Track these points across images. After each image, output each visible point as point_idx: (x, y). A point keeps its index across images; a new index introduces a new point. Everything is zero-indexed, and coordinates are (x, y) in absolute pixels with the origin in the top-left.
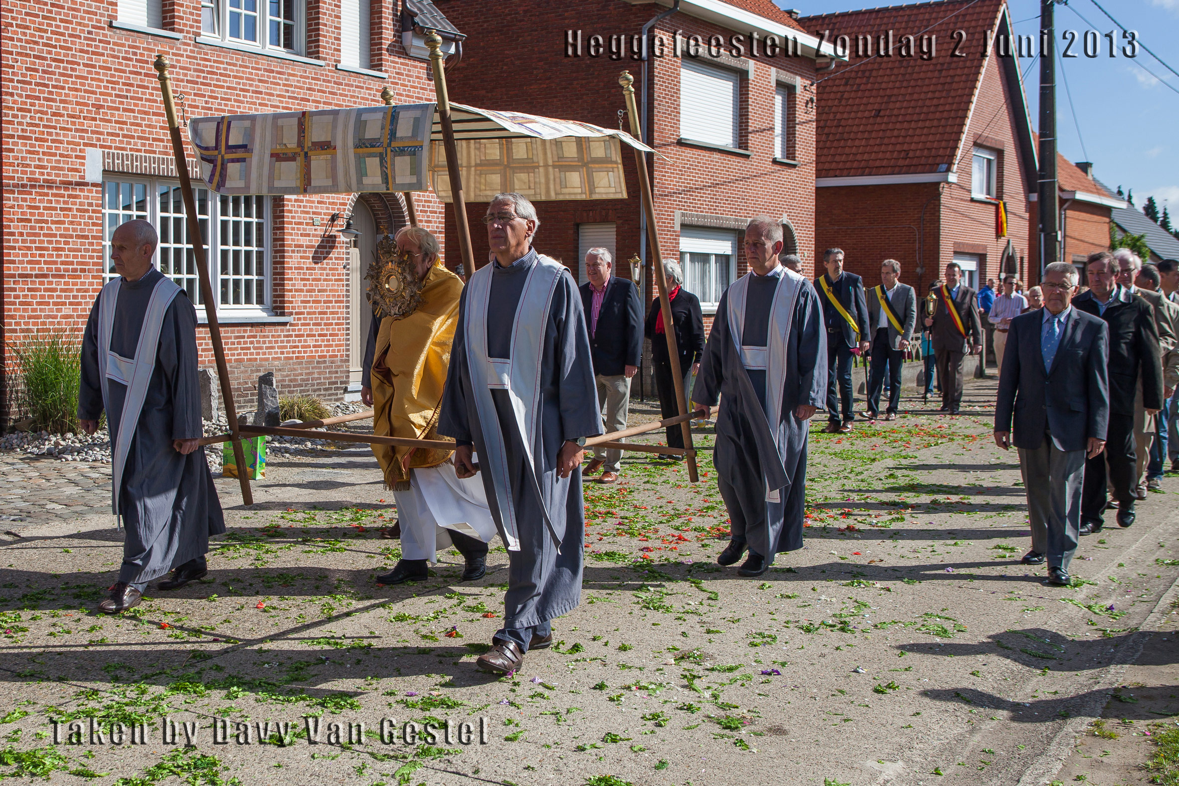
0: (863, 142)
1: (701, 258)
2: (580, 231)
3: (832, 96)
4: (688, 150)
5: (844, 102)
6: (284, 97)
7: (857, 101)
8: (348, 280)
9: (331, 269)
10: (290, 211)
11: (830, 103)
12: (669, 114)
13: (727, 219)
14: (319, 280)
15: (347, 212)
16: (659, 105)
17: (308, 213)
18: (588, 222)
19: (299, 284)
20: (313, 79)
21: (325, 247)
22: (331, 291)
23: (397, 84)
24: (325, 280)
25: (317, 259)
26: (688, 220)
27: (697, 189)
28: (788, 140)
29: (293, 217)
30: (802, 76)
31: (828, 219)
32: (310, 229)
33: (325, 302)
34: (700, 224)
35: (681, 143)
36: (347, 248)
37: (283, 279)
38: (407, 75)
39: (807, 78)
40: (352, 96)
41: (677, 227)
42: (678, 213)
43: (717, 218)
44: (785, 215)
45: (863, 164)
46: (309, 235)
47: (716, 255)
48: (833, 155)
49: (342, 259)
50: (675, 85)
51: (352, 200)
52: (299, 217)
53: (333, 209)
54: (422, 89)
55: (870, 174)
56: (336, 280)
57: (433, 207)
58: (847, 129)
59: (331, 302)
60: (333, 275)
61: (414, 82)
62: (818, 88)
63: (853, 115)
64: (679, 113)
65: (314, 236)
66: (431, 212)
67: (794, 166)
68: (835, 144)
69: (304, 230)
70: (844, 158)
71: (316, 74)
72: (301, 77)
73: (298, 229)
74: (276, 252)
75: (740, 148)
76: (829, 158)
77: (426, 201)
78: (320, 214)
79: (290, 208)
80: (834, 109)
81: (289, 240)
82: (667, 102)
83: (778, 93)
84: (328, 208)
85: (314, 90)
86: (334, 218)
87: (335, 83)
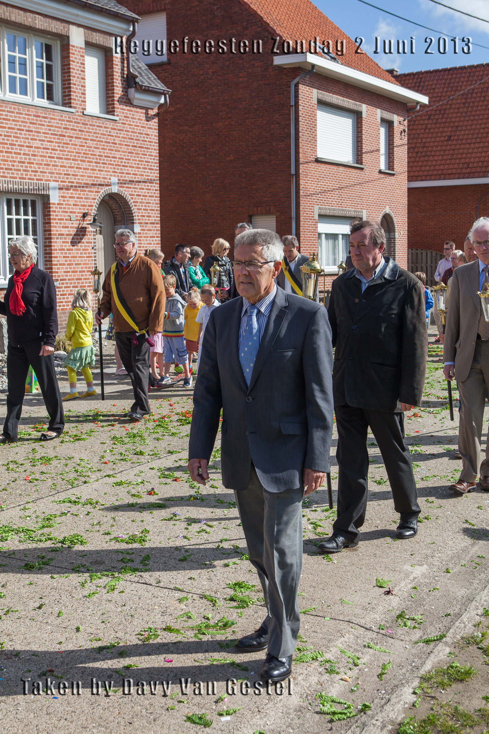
0: (440, 158)
1: (333, 237)
2: (253, 220)
3: (420, 127)
4: (323, 166)
5: (427, 131)
6: (48, 134)
7: (436, 130)
8: (95, 257)
9: (83, 250)
10: (55, 211)
11: (418, 132)
12: (310, 142)
13: (349, 211)
14: (76, 257)
15: (93, 211)
16: (303, 135)
17: (67, 212)
18: (258, 214)
19: (62, 260)
20: (67, 121)
21: (79, 235)
22: (84, 264)
23: (125, 124)
24: (80, 257)
25: (73, 243)
26: (323, 212)
27: (329, 191)
28: (389, 158)
29: (57, 215)
30: (398, 115)
31: (417, 209)
32: (68, 223)
33: (80, 272)
34: (331, 214)
35: (318, 161)
36: (94, 235)
37: (51, 257)
38: (132, 118)
39: (402, 116)
40: (95, 133)
41: (316, 217)
42: (316, 208)
43: (343, 210)
44: (388, 207)
45: (440, 172)
46: (68, 227)
47: (342, 235)
48: (421, 167)
49: (91, 243)
50: (314, 122)
51: (97, 203)
52: (61, 215)
53: (84, 209)
54: (142, 127)
55: (444, 179)
56: (87, 257)
57: (152, 207)
58: (430, 149)
59: (84, 272)
60: (85, 253)
61: (137, 122)
62: (409, 121)
63: (433, 140)
64: (316, 141)
65: (71, 227)
66: (151, 210)
67: (393, 175)
68: (422, 159)
69: (65, 223)
70: (427, 168)
71: (69, 118)
72: (59, 120)
73: (60, 223)
74: (46, 239)
75: (357, 163)
76: (418, 169)
77: (147, 203)
78: (75, 213)
79: (54, 209)
80: (421, 136)
81: (54, 231)
82: (308, 134)
83: (382, 126)
84: (80, 209)
85: (68, 129)
86: (85, 215)
87: (83, 124)
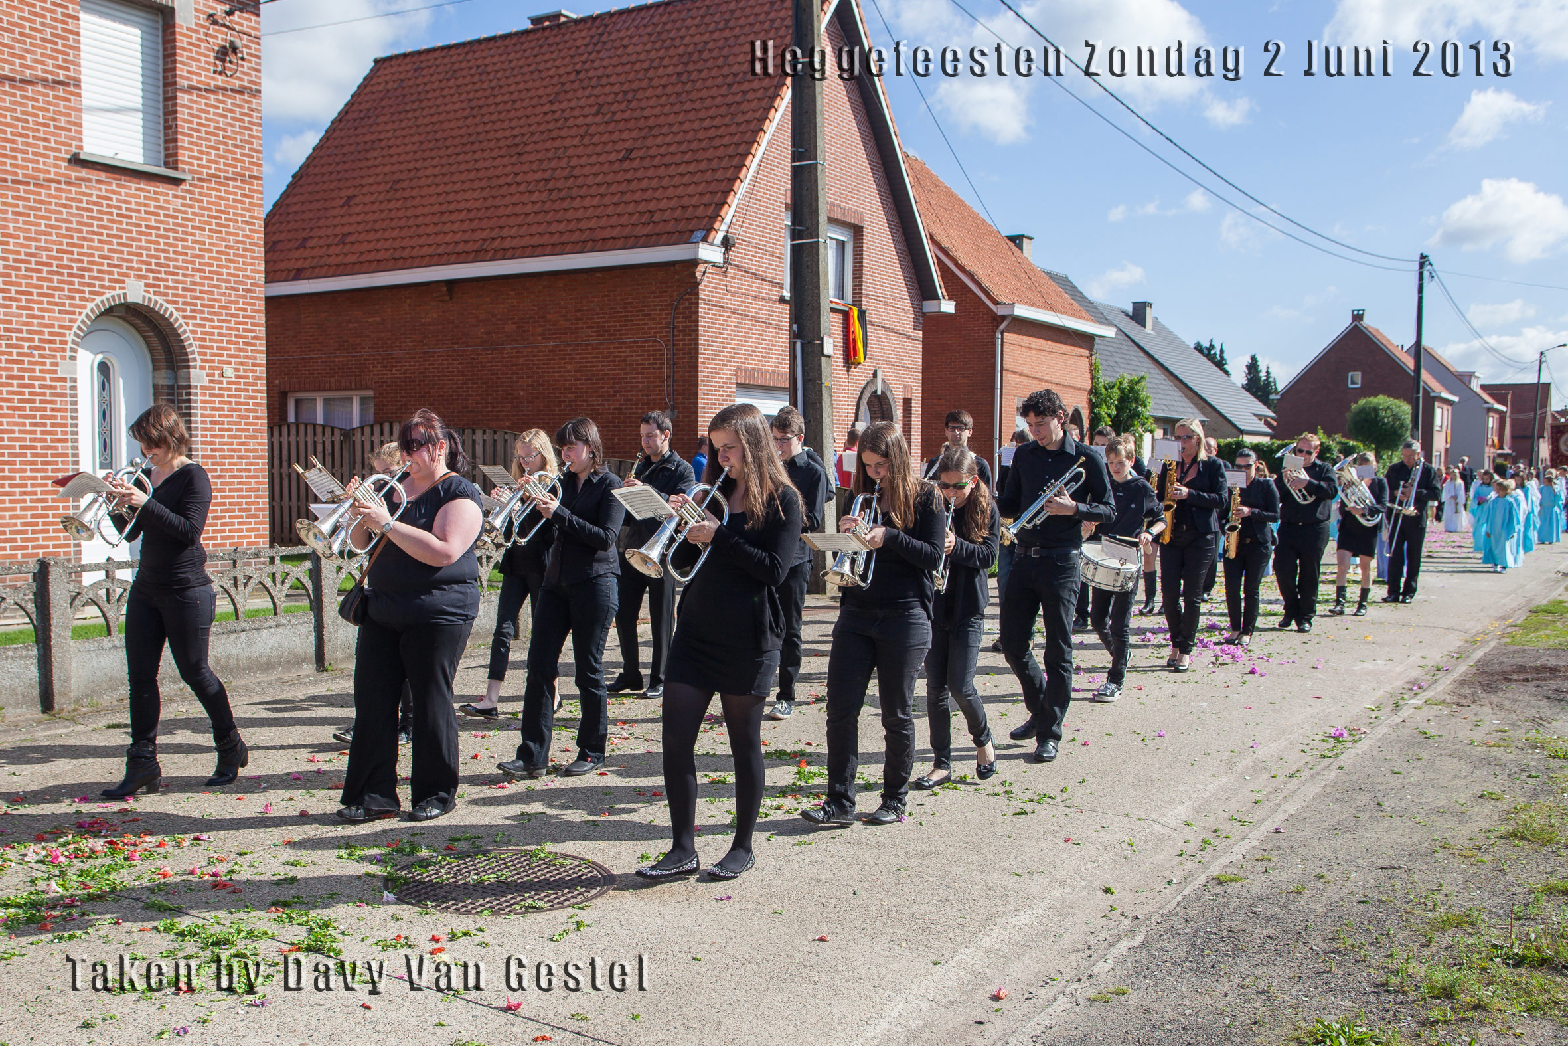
0: (596, 200)
5: (586, 141)
7: (605, 138)
48: (550, 223)
55: (592, 251)
58: (580, 181)
63: (593, 159)
70: (561, 227)
76: (542, 228)
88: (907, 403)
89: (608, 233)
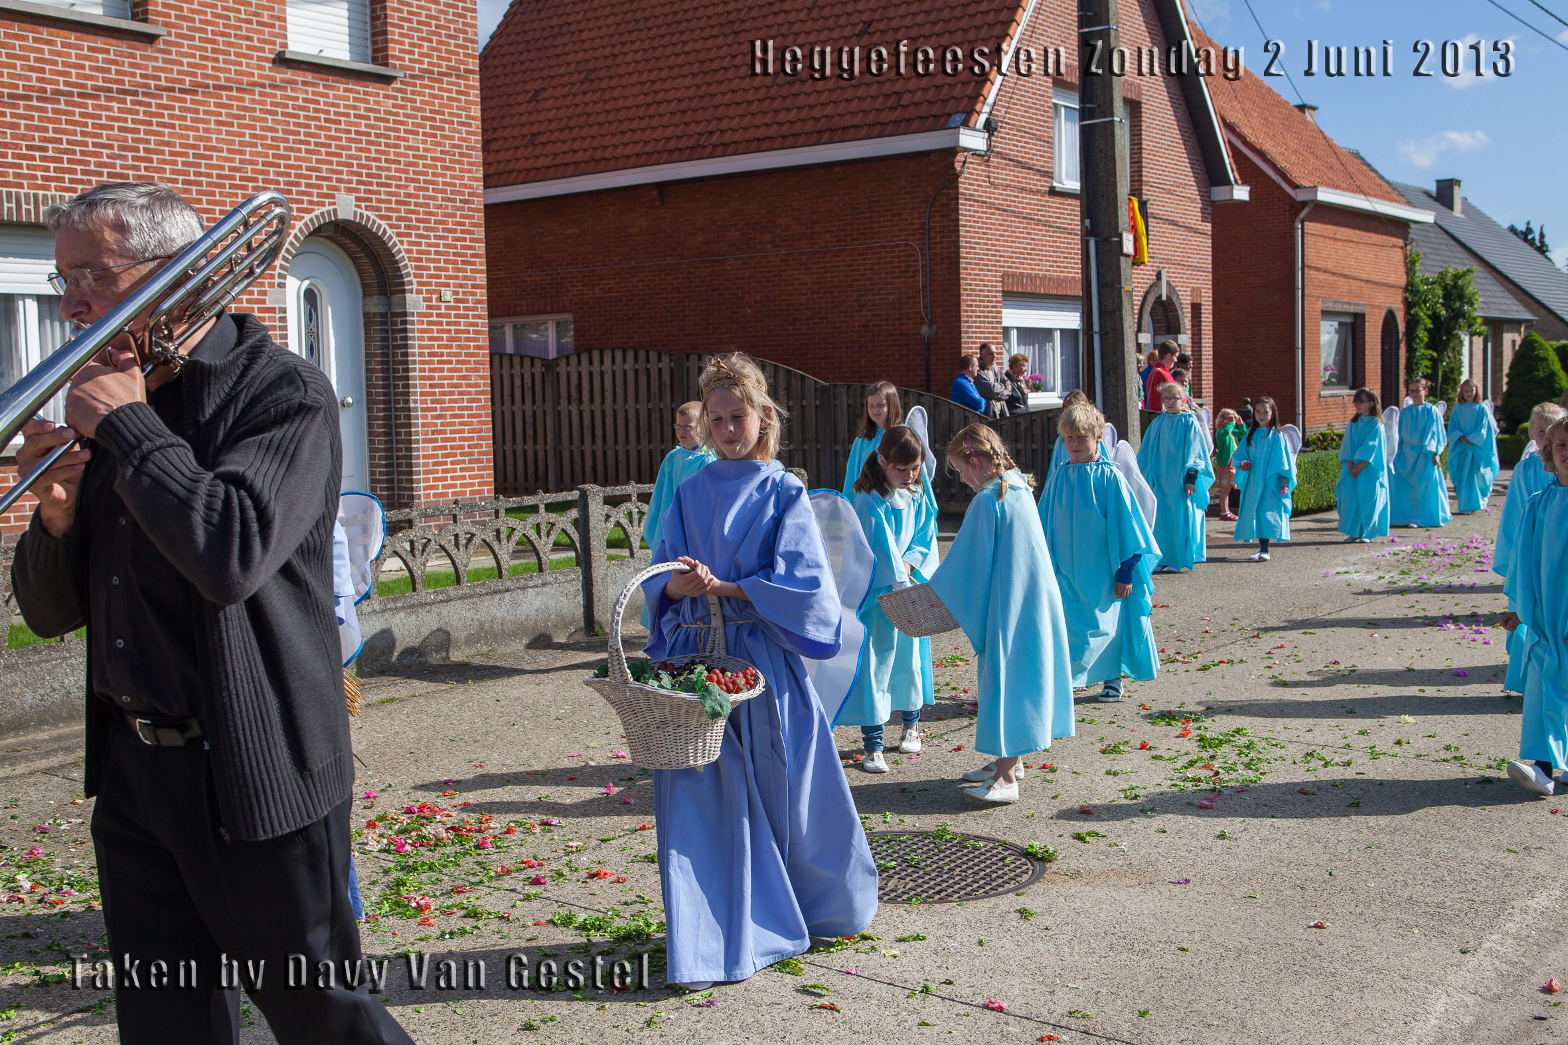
0: (831, 83)
7: (837, 9)
48: (777, 111)
63: (825, 35)
68: (785, 90)
88: (1196, 308)
89: (847, 121)
